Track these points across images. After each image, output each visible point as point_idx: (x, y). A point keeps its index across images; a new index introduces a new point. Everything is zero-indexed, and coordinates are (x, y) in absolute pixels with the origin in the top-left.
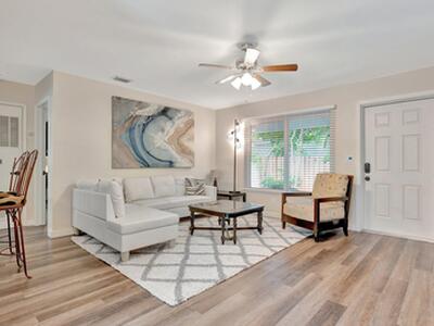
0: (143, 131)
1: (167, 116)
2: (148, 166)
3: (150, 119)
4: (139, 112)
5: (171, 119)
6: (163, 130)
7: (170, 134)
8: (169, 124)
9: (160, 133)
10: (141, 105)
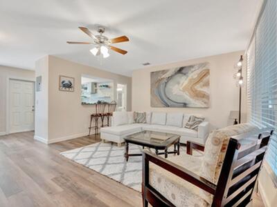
0: (166, 86)
1: (182, 73)
2: (169, 106)
3: (169, 78)
4: (163, 76)
5: (185, 74)
6: (179, 83)
7: (184, 85)
8: (184, 78)
9: (177, 86)
10: (164, 72)
